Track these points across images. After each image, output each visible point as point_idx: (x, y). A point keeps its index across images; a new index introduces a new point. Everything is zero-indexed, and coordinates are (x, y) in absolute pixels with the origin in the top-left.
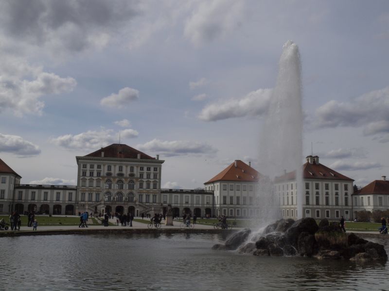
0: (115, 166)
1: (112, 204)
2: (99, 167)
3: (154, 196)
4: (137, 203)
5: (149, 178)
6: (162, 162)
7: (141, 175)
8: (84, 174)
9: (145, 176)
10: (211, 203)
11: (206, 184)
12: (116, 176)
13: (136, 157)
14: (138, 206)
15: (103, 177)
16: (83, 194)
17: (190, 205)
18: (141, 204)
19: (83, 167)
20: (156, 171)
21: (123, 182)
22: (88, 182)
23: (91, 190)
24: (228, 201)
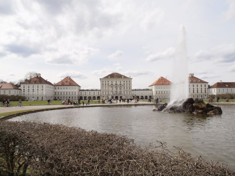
0: (114, 81)
1: (114, 95)
2: (108, 82)
3: (129, 92)
4: (123, 95)
5: (127, 85)
6: (132, 79)
7: (124, 84)
8: (103, 85)
9: (125, 84)
10: (151, 94)
11: (149, 86)
12: (115, 85)
13: (122, 77)
15: (110, 86)
16: (103, 92)
17: (143, 95)
19: (102, 82)
20: (130, 82)
21: (117, 87)
22: (104, 87)
23: (106, 91)
24: (158, 93)
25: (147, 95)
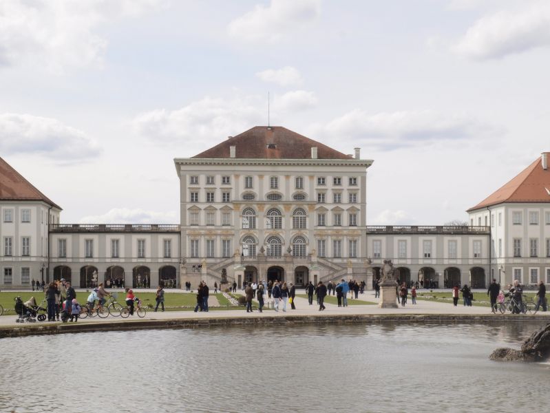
0: (261, 177)
1: (258, 263)
2: (226, 180)
3: (353, 242)
4: (314, 259)
5: (339, 202)
6: (367, 164)
7: (321, 197)
8: (195, 197)
9: (329, 198)
10: (485, 255)
11: (470, 211)
12: (265, 199)
13: (308, 155)
14: (316, 266)
15: (237, 204)
16: (195, 242)
17: (434, 262)
18: (322, 261)
19: (192, 183)
20: (355, 184)
21: (280, 214)
22: (203, 215)
23: (210, 233)
24: (526, 250)
25: (457, 263)
